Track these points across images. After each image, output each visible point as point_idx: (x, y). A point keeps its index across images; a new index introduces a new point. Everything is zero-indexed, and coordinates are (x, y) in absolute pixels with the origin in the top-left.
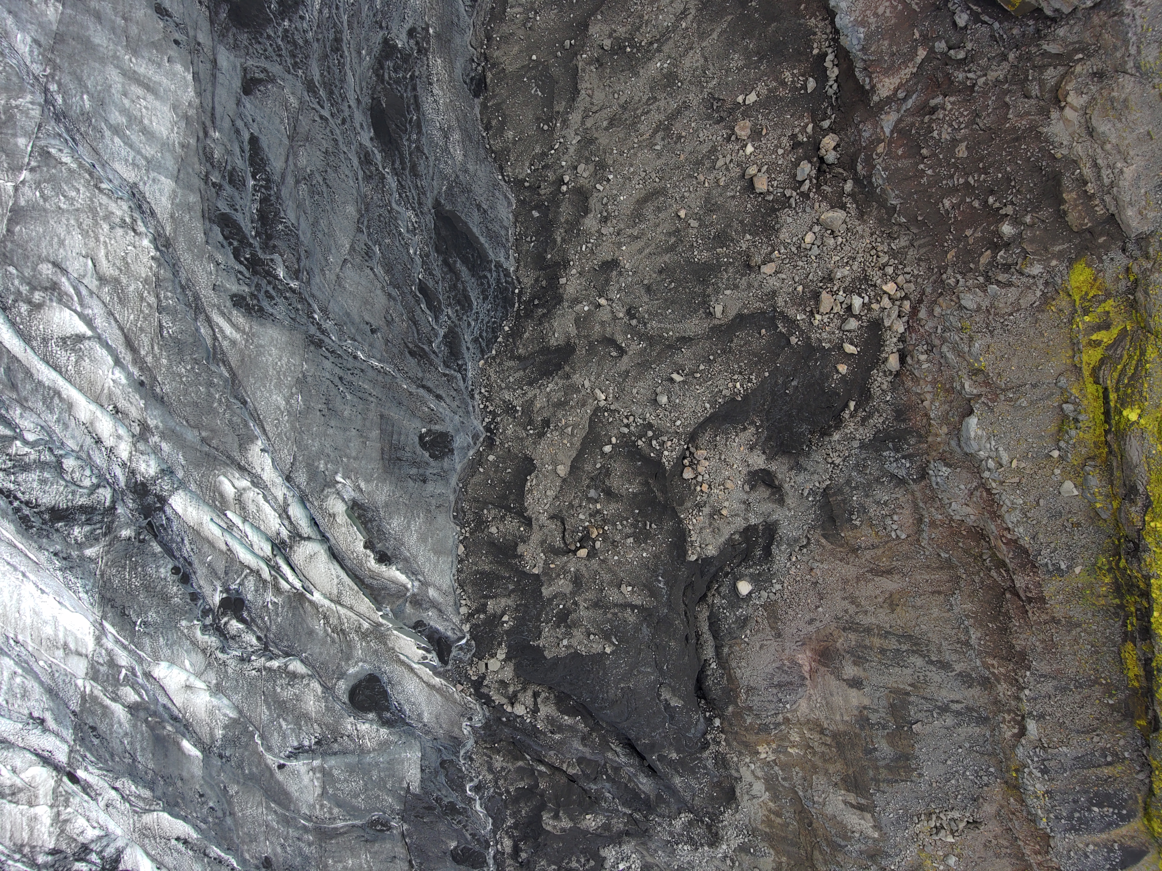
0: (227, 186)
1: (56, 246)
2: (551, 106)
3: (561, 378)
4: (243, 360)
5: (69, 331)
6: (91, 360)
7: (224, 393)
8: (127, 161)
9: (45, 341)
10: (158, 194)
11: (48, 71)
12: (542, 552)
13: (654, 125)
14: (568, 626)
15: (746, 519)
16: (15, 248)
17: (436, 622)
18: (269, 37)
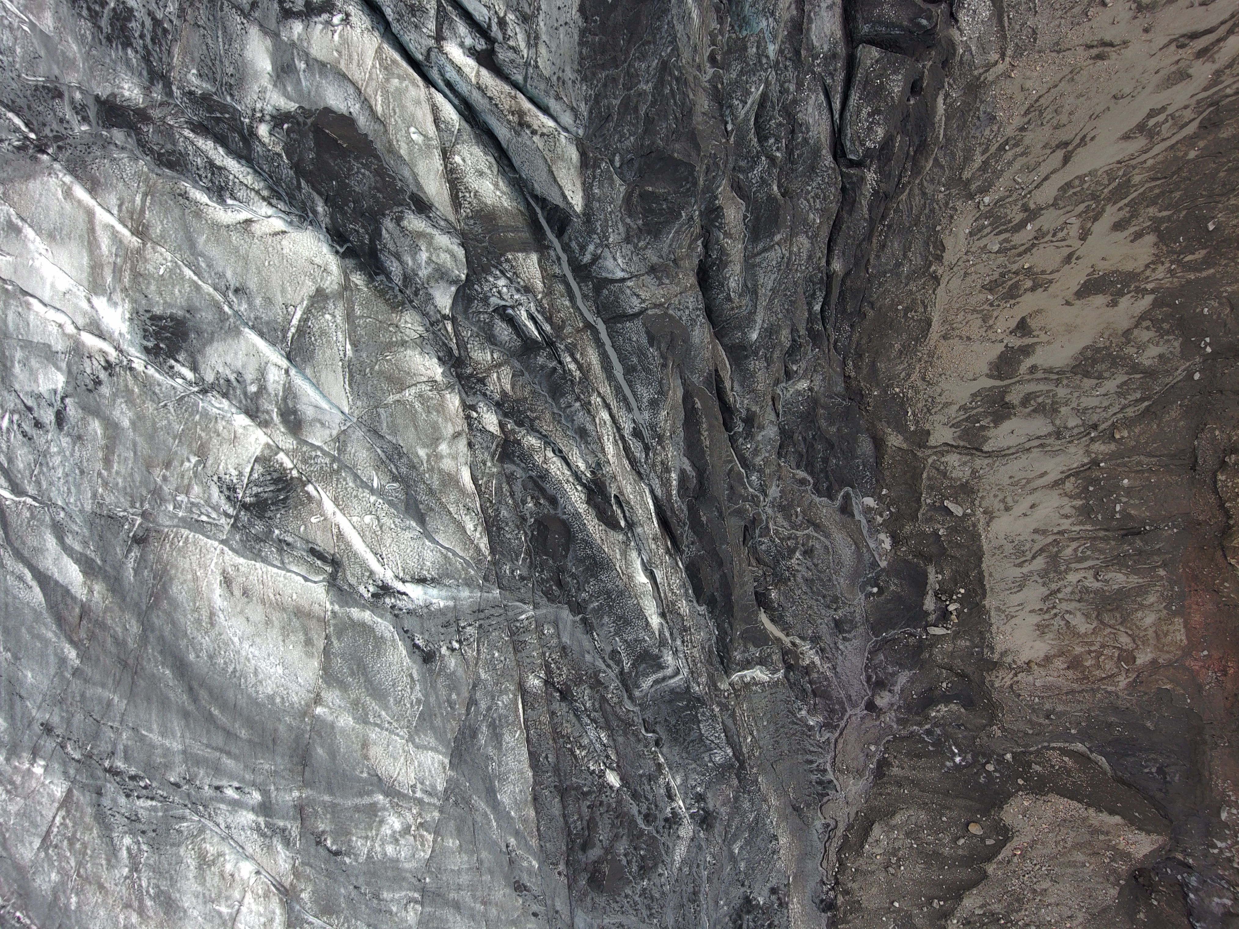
18: (627, 896)
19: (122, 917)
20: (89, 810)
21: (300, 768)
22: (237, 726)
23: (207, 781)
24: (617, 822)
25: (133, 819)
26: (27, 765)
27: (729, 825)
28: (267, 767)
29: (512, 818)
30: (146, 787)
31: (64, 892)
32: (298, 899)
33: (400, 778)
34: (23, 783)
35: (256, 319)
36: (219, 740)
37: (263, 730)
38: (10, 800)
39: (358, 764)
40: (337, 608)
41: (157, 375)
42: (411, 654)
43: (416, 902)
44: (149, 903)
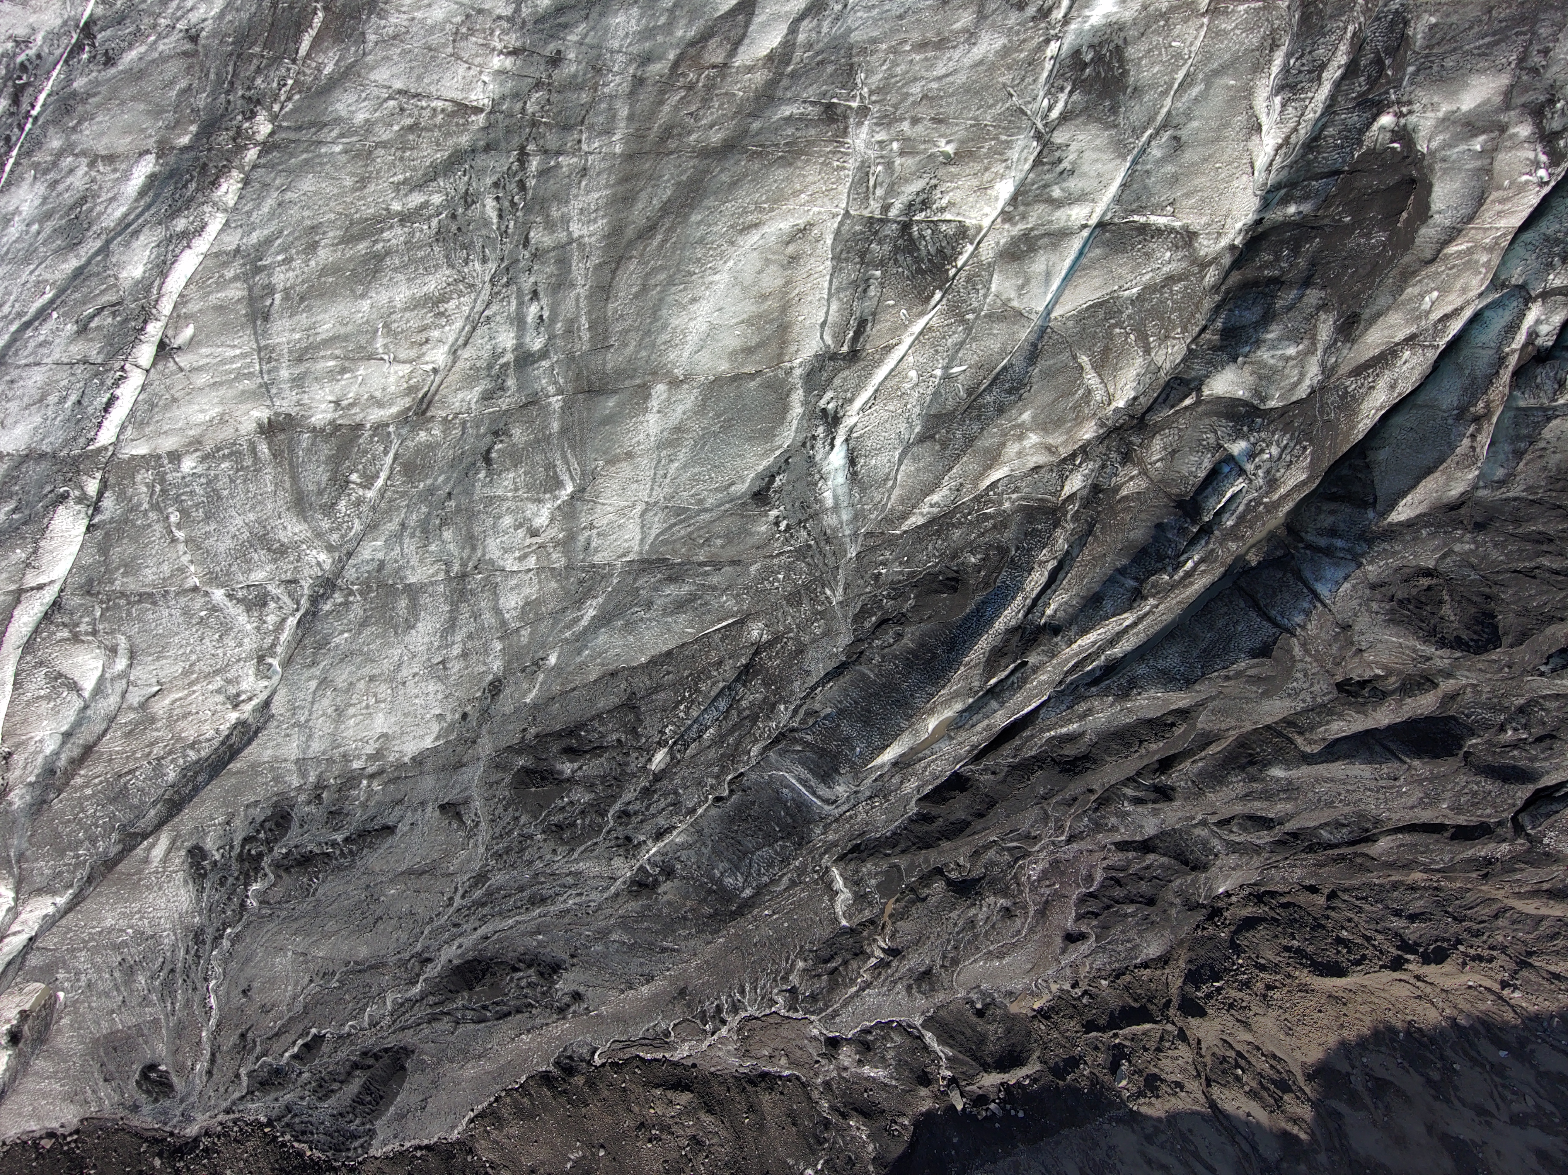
0: (324, 809)
1: (151, 650)
4: (130, 874)
5: (76, 675)
6: (52, 709)
7: (90, 856)
10: (272, 743)
11: (354, 587)
18: (516, 819)
20: (463, 141)
21: (584, 386)
23: (541, 279)
24: (609, 781)
25: (467, 200)
26: (499, 46)
28: (577, 346)
29: (580, 653)
30: (512, 204)
31: (342, 135)
32: (415, 430)
33: (598, 507)
35: (1147, 172)
40: (798, 372)
41: (1045, 74)
42: (760, 476)
43: (447, 571)
44: (362, 247)
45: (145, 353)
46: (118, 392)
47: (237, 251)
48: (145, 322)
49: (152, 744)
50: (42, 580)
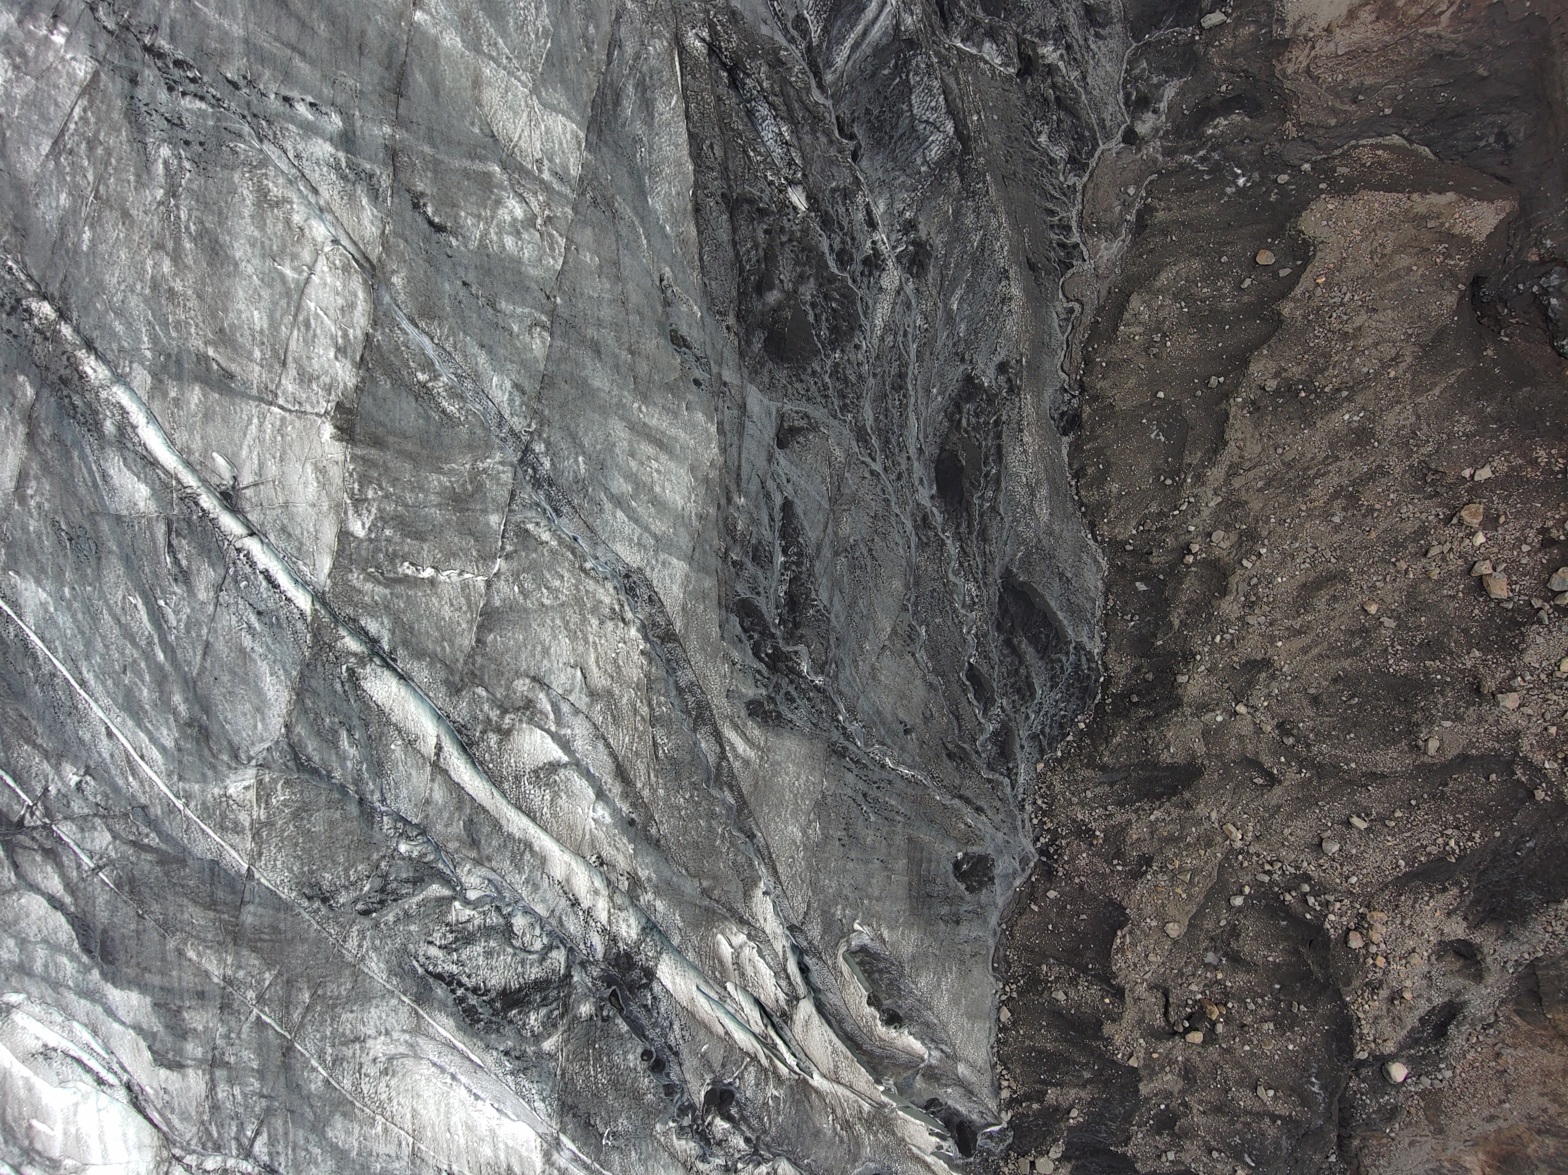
0: (749, 564)
1: (538, 657)
2: (1179, 455)
3: (1176, 806)
4: (756, 785)
5: (542, 759)
6: (568, 796)
7: (727, 825)
8: (631, 540)
9: (517, 779)
10: (668, 581)
11: (534, 426)
12: (1142, 1036)
13: (1332, 490)
14: (1173, 1135)
15: (1429, 1000)
16: (487, 663)
17: (956, 1101)
18: (814, 373)
19: (150, 262)
20: (119, 103)
21: (393, 97)
22: (315, 15)
23: (273, 87)
24: (803, 257)
25: (175, 122)
26: (44, 32)
27: (946, 266)
28: (351, 82)
29: (666, 236)
30: (193, 80)
31: (75, 224)
32: (389, 285)
33: (521, 143)
34: (37, 56)
36: (291, 31)
37: (347, 28)
38: (18, 79)
39: (468, 109)
43: (543, 327)
44: (188, 245)
45: (229, 523)
46: (261, 566)
47: (154, 375)
48: (197, 504)
49: (636, 711)
50: (433, 741)
